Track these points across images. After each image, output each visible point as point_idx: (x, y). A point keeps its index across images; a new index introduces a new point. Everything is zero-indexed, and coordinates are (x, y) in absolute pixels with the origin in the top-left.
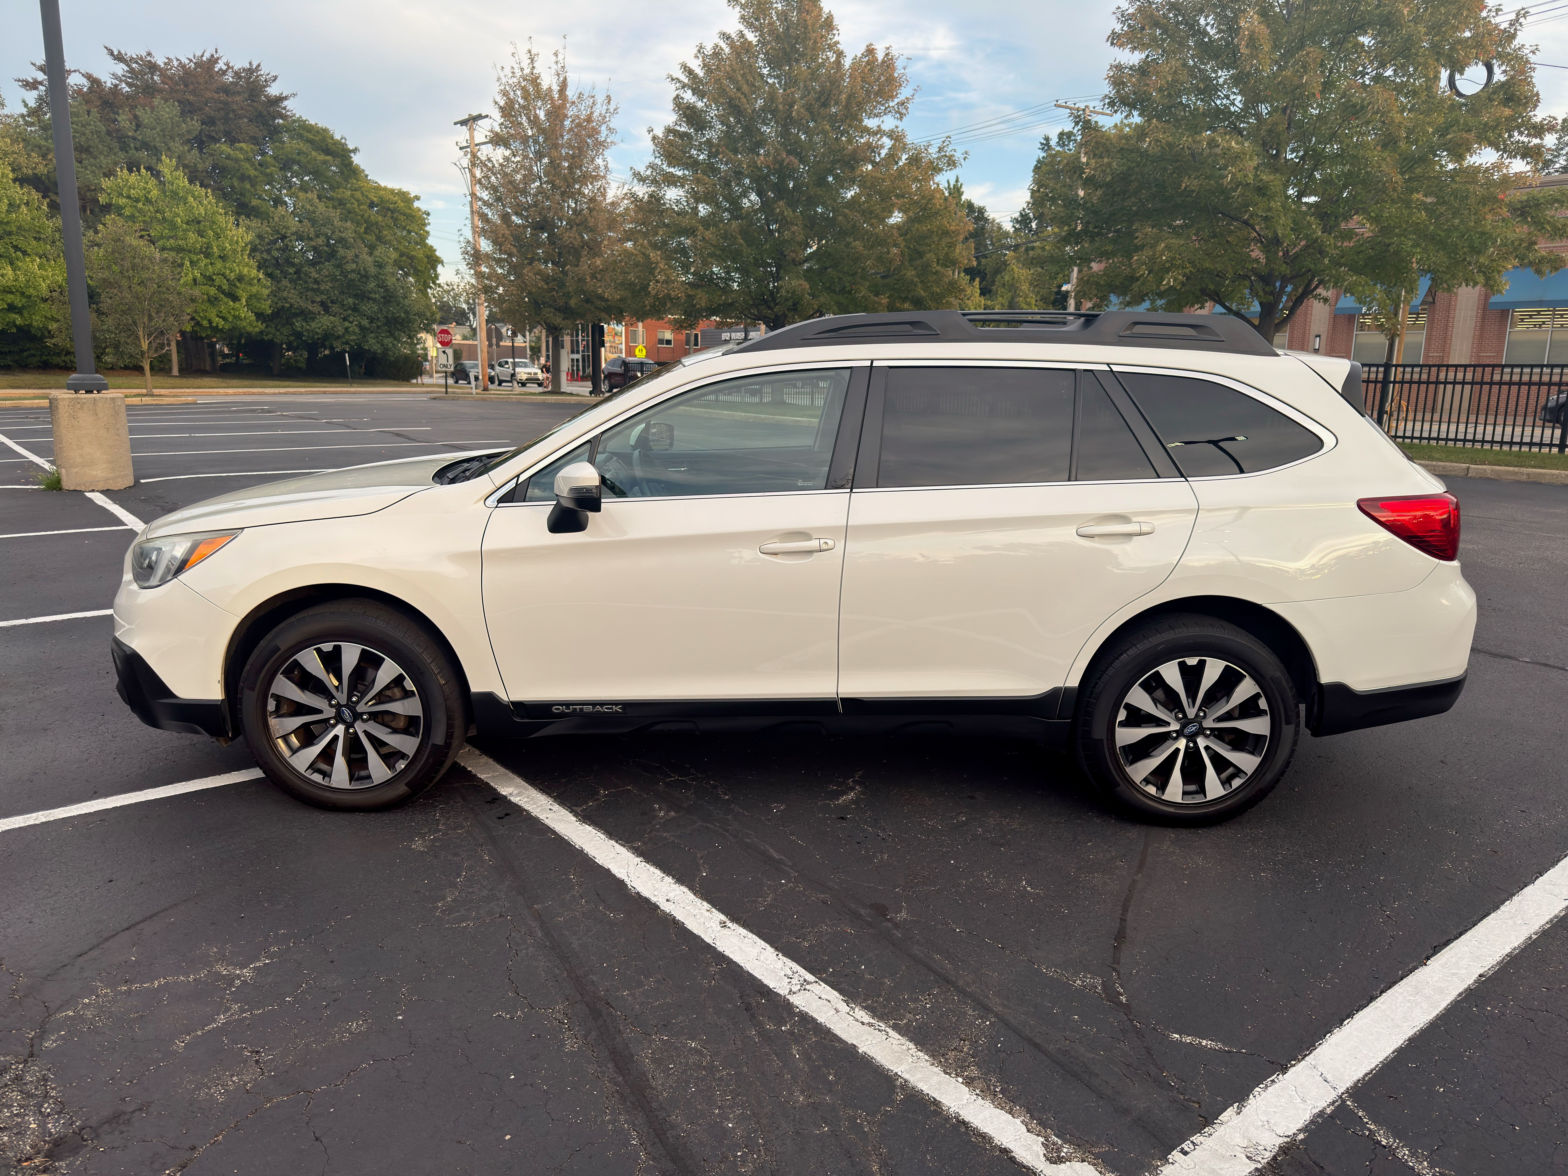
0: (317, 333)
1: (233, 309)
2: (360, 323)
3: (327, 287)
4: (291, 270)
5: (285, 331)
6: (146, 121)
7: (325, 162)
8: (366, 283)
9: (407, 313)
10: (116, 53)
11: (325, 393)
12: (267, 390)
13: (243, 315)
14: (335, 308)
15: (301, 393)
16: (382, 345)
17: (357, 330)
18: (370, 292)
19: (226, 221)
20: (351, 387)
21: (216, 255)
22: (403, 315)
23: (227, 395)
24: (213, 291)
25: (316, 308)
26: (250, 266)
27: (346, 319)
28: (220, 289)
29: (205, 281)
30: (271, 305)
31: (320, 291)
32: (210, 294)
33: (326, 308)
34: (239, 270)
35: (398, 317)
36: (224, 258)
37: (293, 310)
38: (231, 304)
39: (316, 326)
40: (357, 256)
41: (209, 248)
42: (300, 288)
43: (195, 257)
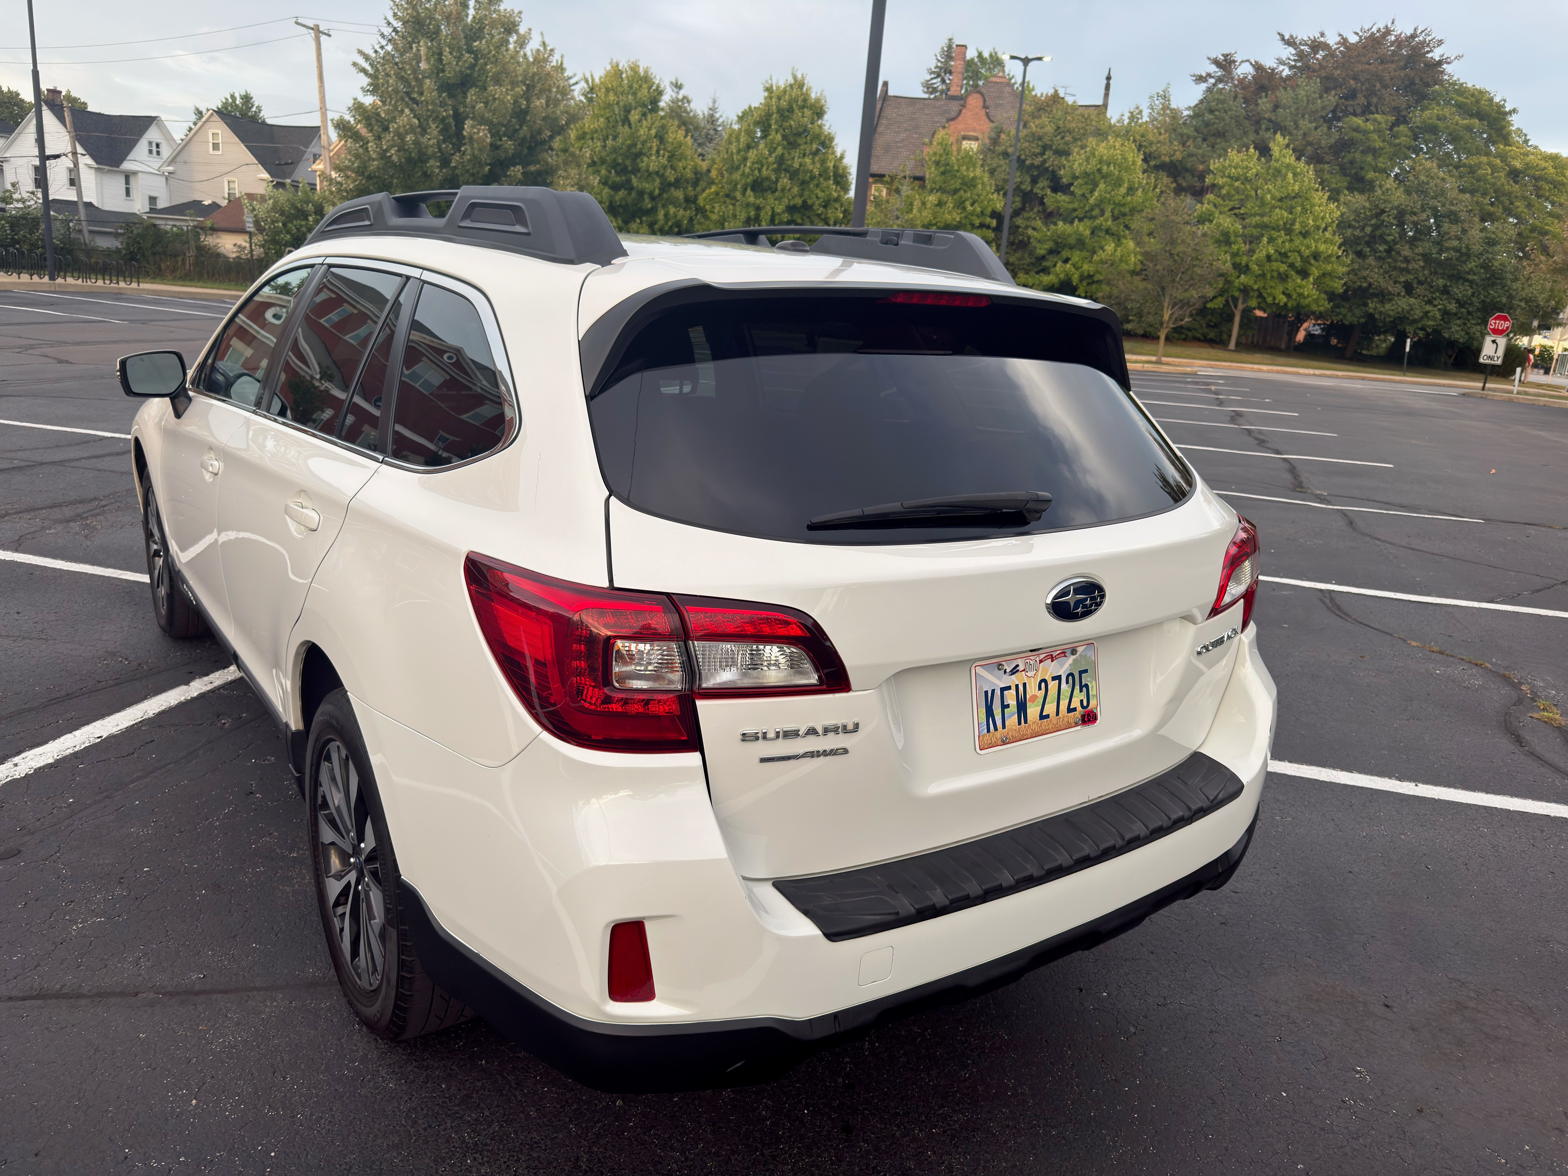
0: (1390, 316)
1: (1299, 286)
2: (1445, 307)
3: (1416, 267)
5: (1358, 312)
6: (1284, 101)
7: (1469, 128)
8: (1465, 263)
9: (1511, 297)
10: (1287, 37)
11: (1363, 379)
12: (1302, 371)
13: (1306, 293)
14: (1420, 290)
16: (1467, 333)
17: (1438, 316)
18: (1468, 273)
19: (1319, 197)
20: (1404, 375)
21: (1297, 231)
22: (1504, 300)
23: (1260, 371)
24: (1283, 268)
25: (1399, 288)
26: (1332, 243)
27: (1429, 302)
28: (1292, 266)
29: (1279, 258)
30: (1345, 284)
31: (1407, 271)
32: (1282, 270)
33: (1409, 289)
34: (1316, 247)
35: (1497, 302)
36: (1305, 235)
37: (1371, 291)
38: (1299, 281)
39: (1390, 308)
40: (1464, 231)
41: (1293, 224)
42: (1386, 266)
43: (1275, 234)
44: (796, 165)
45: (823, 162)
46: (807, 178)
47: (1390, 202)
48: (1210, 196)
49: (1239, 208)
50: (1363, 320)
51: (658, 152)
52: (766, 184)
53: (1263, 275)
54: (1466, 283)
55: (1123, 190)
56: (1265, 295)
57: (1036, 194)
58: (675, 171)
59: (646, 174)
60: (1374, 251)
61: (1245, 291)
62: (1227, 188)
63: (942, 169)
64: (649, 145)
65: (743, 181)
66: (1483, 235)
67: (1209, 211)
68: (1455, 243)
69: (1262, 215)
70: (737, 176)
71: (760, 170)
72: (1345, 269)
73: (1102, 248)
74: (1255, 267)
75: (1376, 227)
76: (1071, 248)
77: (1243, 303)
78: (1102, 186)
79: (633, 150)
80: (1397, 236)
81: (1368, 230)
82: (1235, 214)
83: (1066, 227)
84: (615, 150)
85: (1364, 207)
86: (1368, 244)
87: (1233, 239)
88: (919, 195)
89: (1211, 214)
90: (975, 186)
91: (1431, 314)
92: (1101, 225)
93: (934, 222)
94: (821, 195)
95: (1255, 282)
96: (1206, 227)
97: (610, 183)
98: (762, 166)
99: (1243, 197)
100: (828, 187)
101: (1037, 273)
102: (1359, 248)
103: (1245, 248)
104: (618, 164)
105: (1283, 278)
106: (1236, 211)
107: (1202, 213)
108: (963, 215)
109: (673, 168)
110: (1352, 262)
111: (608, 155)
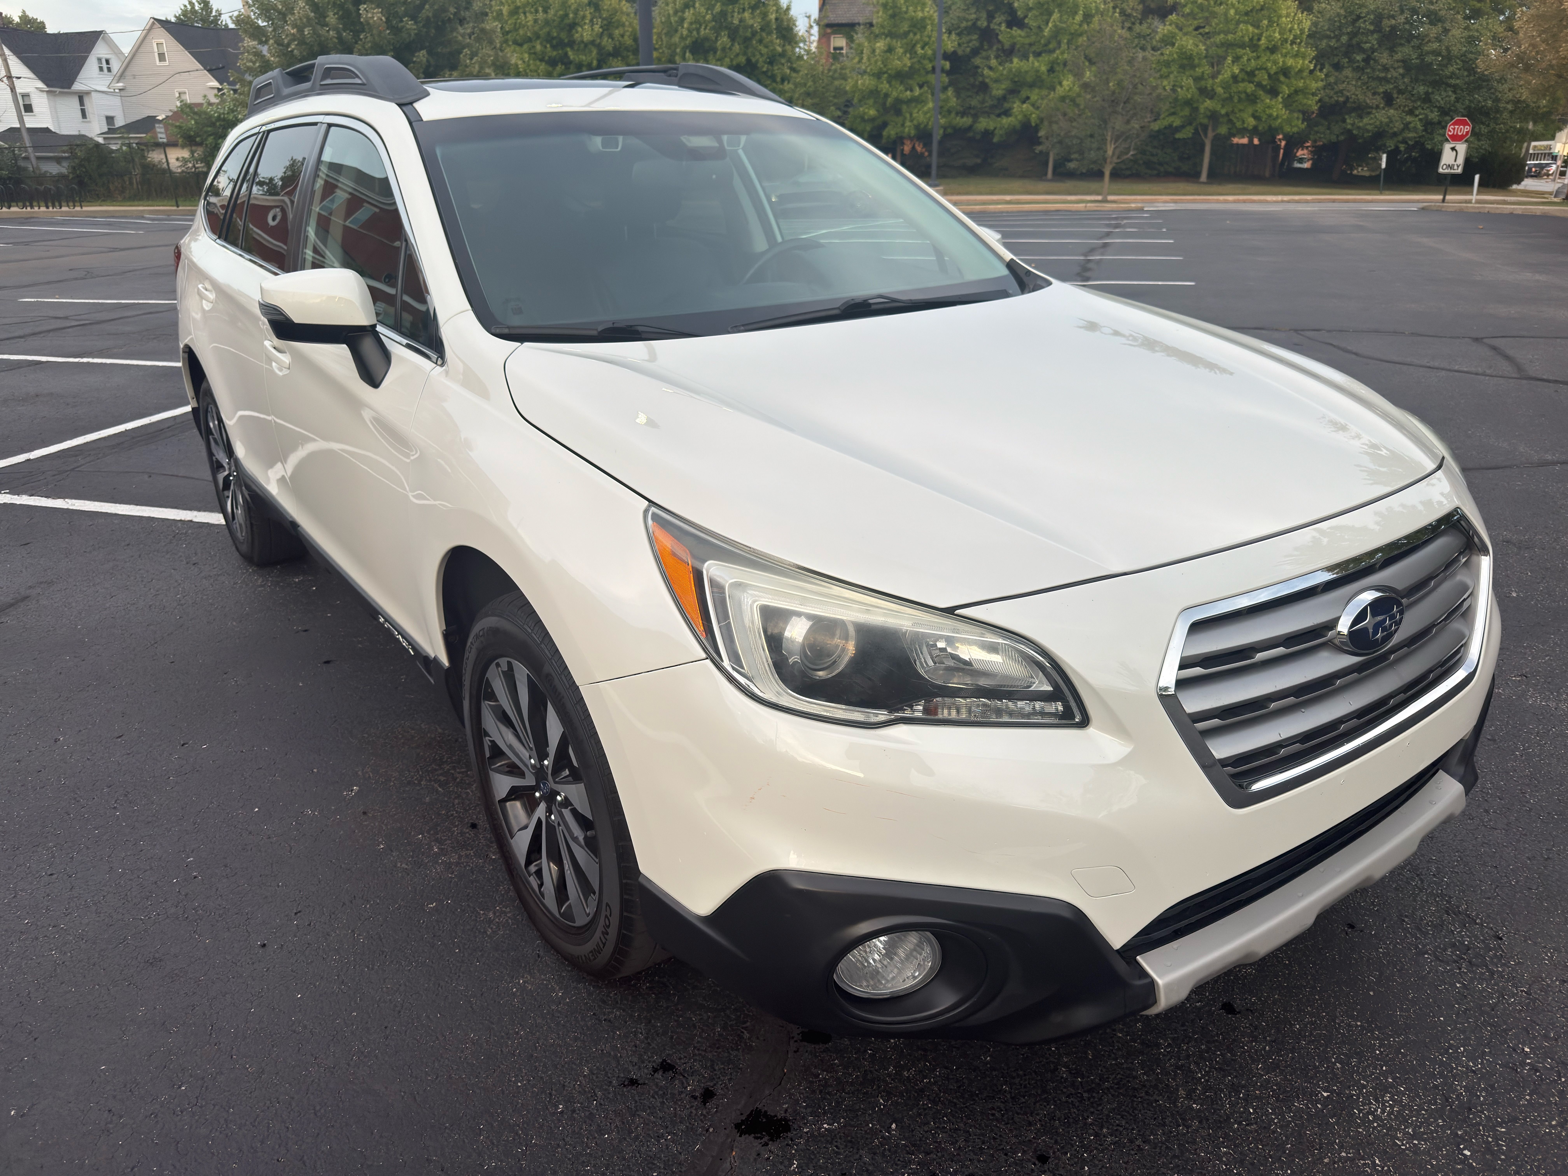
0: (1368, 131)
1: (1269, 107)
2: (1427, 115)
3: (1395, 74)
5: (1336, 129)
8: (1446, 67)
9: (1497, 100)
11: (1334, 201)
12: (1269, 198)
13: (1275, 114)
14: (1400, 100)
15: (1307, 202)
17: (1419, 126)
18: (1451, 77)
19: (1287, 6)
20: (1381, 194)
21: (1263, 47)
23: (1226, 202)
24: (1250, 88)
25: (1378, 100)
26: (1304, 57)
27: (1411, 112)
28: (1259, 85)
29: (1246, 77)
30: (1320, 100)
31: (1387, 80)
32: (1249, 90)
33: (1389, 100)
34: (1283, 62)
35: (1483, 107)
36: (1273, 50)
37: (1348, 105)
38: (1268, 101)
39: (1368, 123)
40: (1446, 31)
41: (1259, 39)
42: (1365, 78)
43: (1240, 51)
44: (736, 22)
45: (765, 15)
46: (749, 34)
47: (1366, 7)
48: (1173, 17)
49: (1204, 27)
50: (1342, 138)
51: (591, 21)
52: (707, 45)
53: (1231, 98)
54: (1448, 89)
55: (1079, 18)
56: (1235, 120)
57: (994, 30)
58: (613, 39)
59: (582, 46)
60: (1351, 61)
61: (1214, 116)
62: (1189, 6)
63: (890, 12)
64: (582, 13)
65: (682, 44)
66: (1466, 33)
67: (1171, 33)
68: (1435, 45)
69: (1226, 33)
70: (676, 39)
71: (698, 30)
72: (1320, 84)
73: (1060, 84)
74: (1220, 90)
75: (1353, 35)
76: (1032, 86)
77: (1214, 130)
78: (1056, 16)
79: (567, 21)
80: (1375, 42)
81: (1344, 39)
82: (1200, 34)
83: (1022, 64)
84: (547, 22)
85: (1338, 15)
86: (1347, 54)
87: (1196, 61)
88: (870, 42)
89: (1174, 36)
90: (925, 27)
91: (1412, 125)
92: (1057, 58)
93: (885, 69)
94: (764, 50)
95: (1223, 106)
96: (1168, 50)
97: (547, 58)
98: (701, 25)
99: (1207, 14)
100: (771, 42)
101: (999, 116)
102: (1336, 60)
103: (1207, 70)
104: (553, 38)
105: (1252, 99)
106: (1201, 30)
107: (1164, 35)
108: (915, 60)
109: (611, 36)
110: (1326, 75)
111: (541, 29)
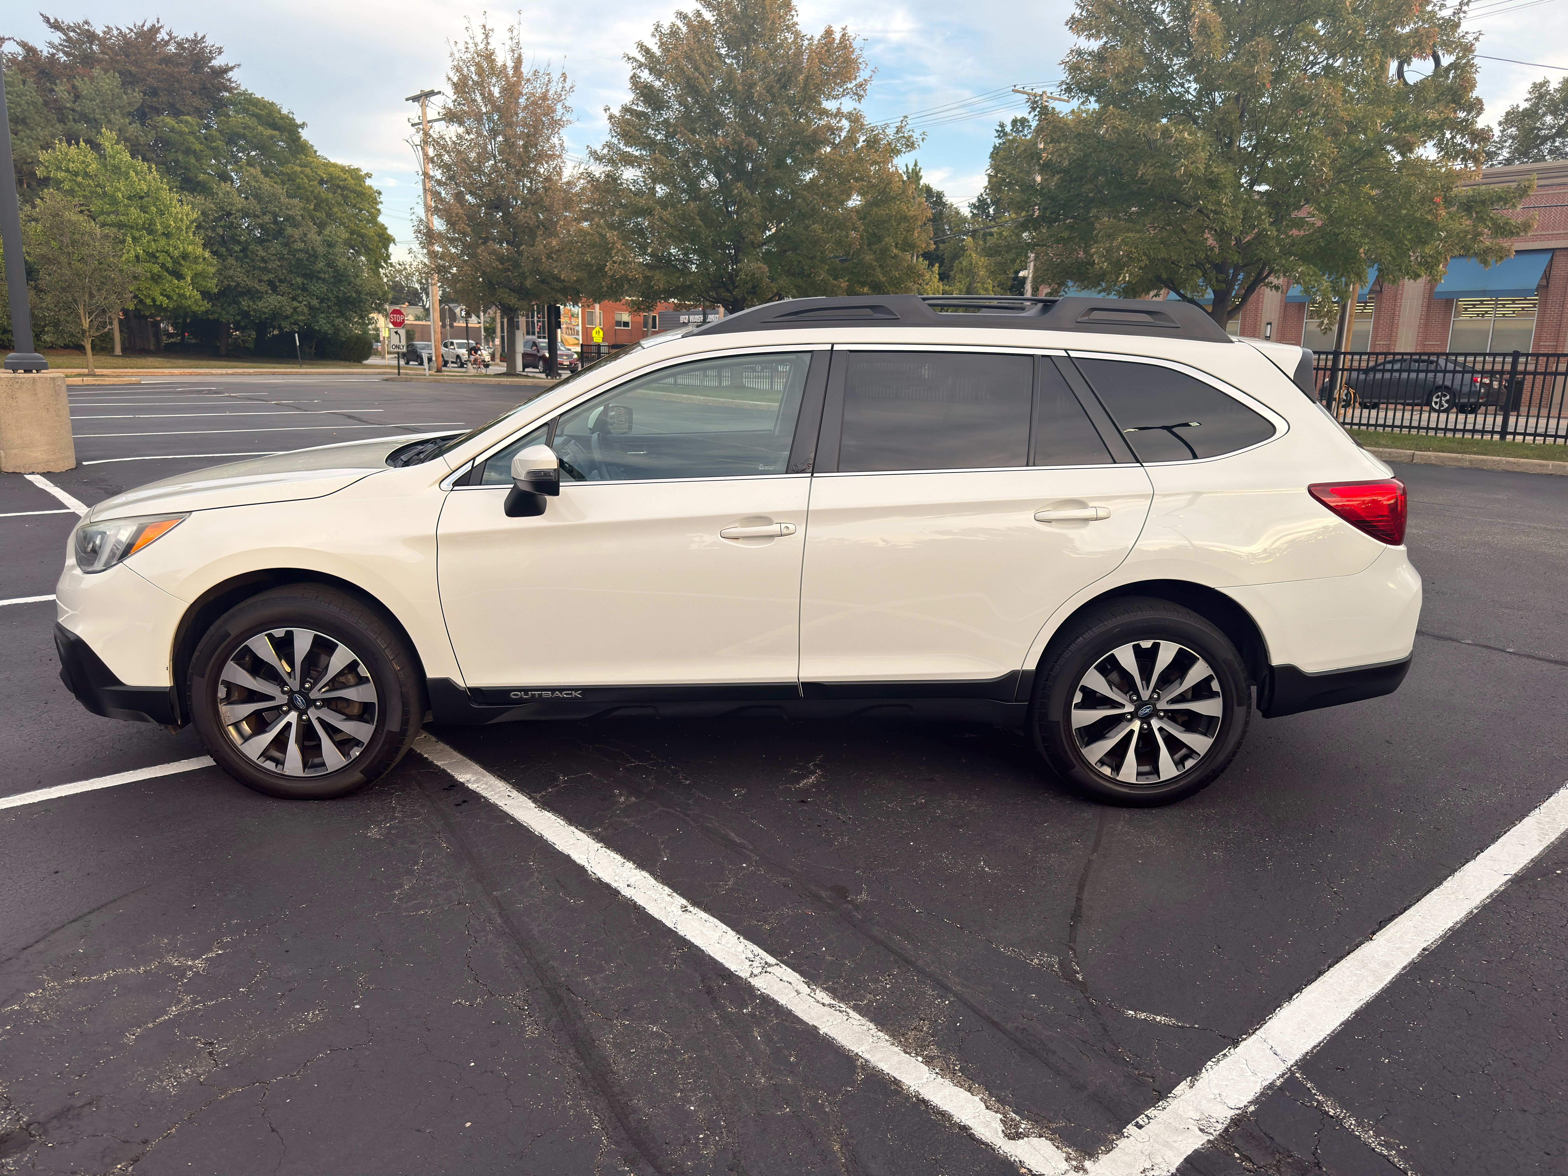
0: (265, 313)
1: (178, 287)
2: (310, 303)
3: (275, 266)
4: (237, 248)
5: (232, 310)
6: (86, 92)
7: (272, 137)
8: (314, 263)
9: (358, 293)
10: (52, 21)
11: (274, 374)
12: (214, 371)
13: (188, 294)
14: (283, 287)
15: (249, 374)
16: (333, 326)
17: (306, 310)
18: (319, 272)
19: (169, 196)
20: (301, 367)
21: (160, 232)
22: (354, 295)
23: (172, 375)
24: (156, 269)
25: (264, 288)
26: (196, 244)
27: (295, 299)
28: (163, 266)
29: (148, 258)
30: (217, 284)
31: (267, 270)
32: (154, 271)
33: (274, 287)
34: (182, 248)
35: (349, 297)
36: (168, 235)
37: (240, 289)
38: (175, 282)
39: (263, 306)
40: (305, 234)
41: (153, 224)
42: (246, 266)
43: (137, 234)
53: (137, 277)
54: (320, 281)
56: (143, 297)
60: (231, 251)
68: (302, 245)
69: (117, 214)
72: (213, 270)
75: (226, 228)
81: (219, 230)
85: (210, 209)
105: (158, 279)
110: (217, 262)
